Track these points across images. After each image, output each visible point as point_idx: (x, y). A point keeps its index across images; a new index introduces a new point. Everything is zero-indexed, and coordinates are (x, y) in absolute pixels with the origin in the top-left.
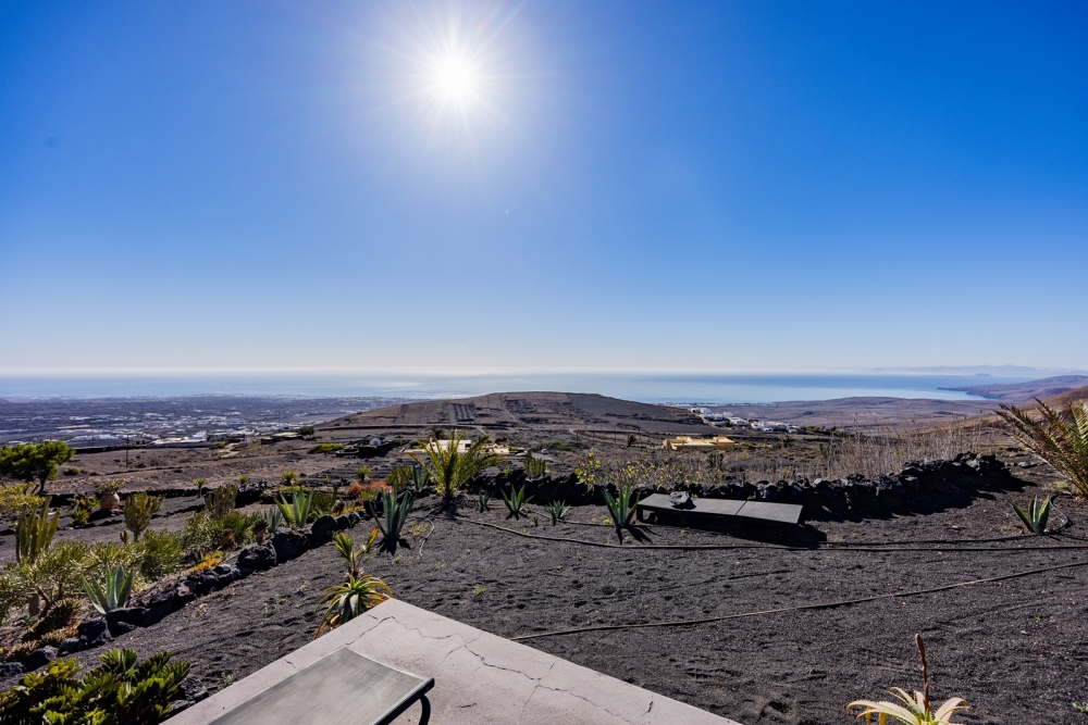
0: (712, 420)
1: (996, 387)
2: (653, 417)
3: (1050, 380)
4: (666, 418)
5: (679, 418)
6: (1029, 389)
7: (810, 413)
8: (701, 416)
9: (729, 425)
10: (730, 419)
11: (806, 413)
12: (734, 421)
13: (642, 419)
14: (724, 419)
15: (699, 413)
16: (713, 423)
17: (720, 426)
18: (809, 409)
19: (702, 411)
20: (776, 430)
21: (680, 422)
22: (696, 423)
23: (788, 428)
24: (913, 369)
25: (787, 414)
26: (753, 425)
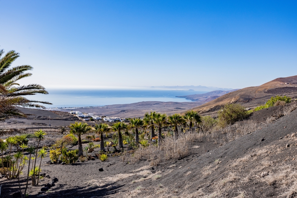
0: (83, 117)
1: (196, 95)
2: (49, 117)
3: (212, 92)
4: (57, 118)
5: (65, 118)
6: (206, 96)
7: (124, 111)
8: (77, 115)
9: (92, 120)
10: (92, 116)
11: (122, 111)
12: (95, 118)
13: (43, 119)
14: (89, 117)
15: (75, 114)
16: (84, 119)
17: (88, 121)
18: (123, 109)
19: (77, 112)
20: (115, 121)
21: (66, 120)
22: (75, 120)
23: (120, 120)
24: (167, 87)
25: (113, 112)
26: (104, 119)
